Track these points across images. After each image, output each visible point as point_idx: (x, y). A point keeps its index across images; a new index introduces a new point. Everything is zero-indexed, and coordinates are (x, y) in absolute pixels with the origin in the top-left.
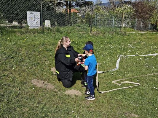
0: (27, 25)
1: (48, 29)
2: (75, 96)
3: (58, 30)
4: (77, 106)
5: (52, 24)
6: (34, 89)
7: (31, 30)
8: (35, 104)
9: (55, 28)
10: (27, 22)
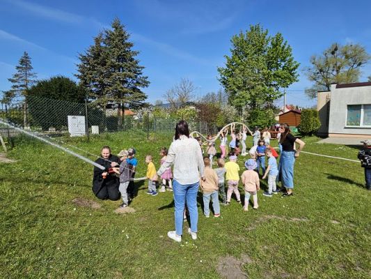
0: (68, 133)
1: (95, 136)
2: (127, 213)
3: (108, 138)
4: (128, 225)
5: (101, 130)
6: (75, 209)
7: (73, 138)
8: (77, 227)
9: (104, 135)
10: (68, 129)
